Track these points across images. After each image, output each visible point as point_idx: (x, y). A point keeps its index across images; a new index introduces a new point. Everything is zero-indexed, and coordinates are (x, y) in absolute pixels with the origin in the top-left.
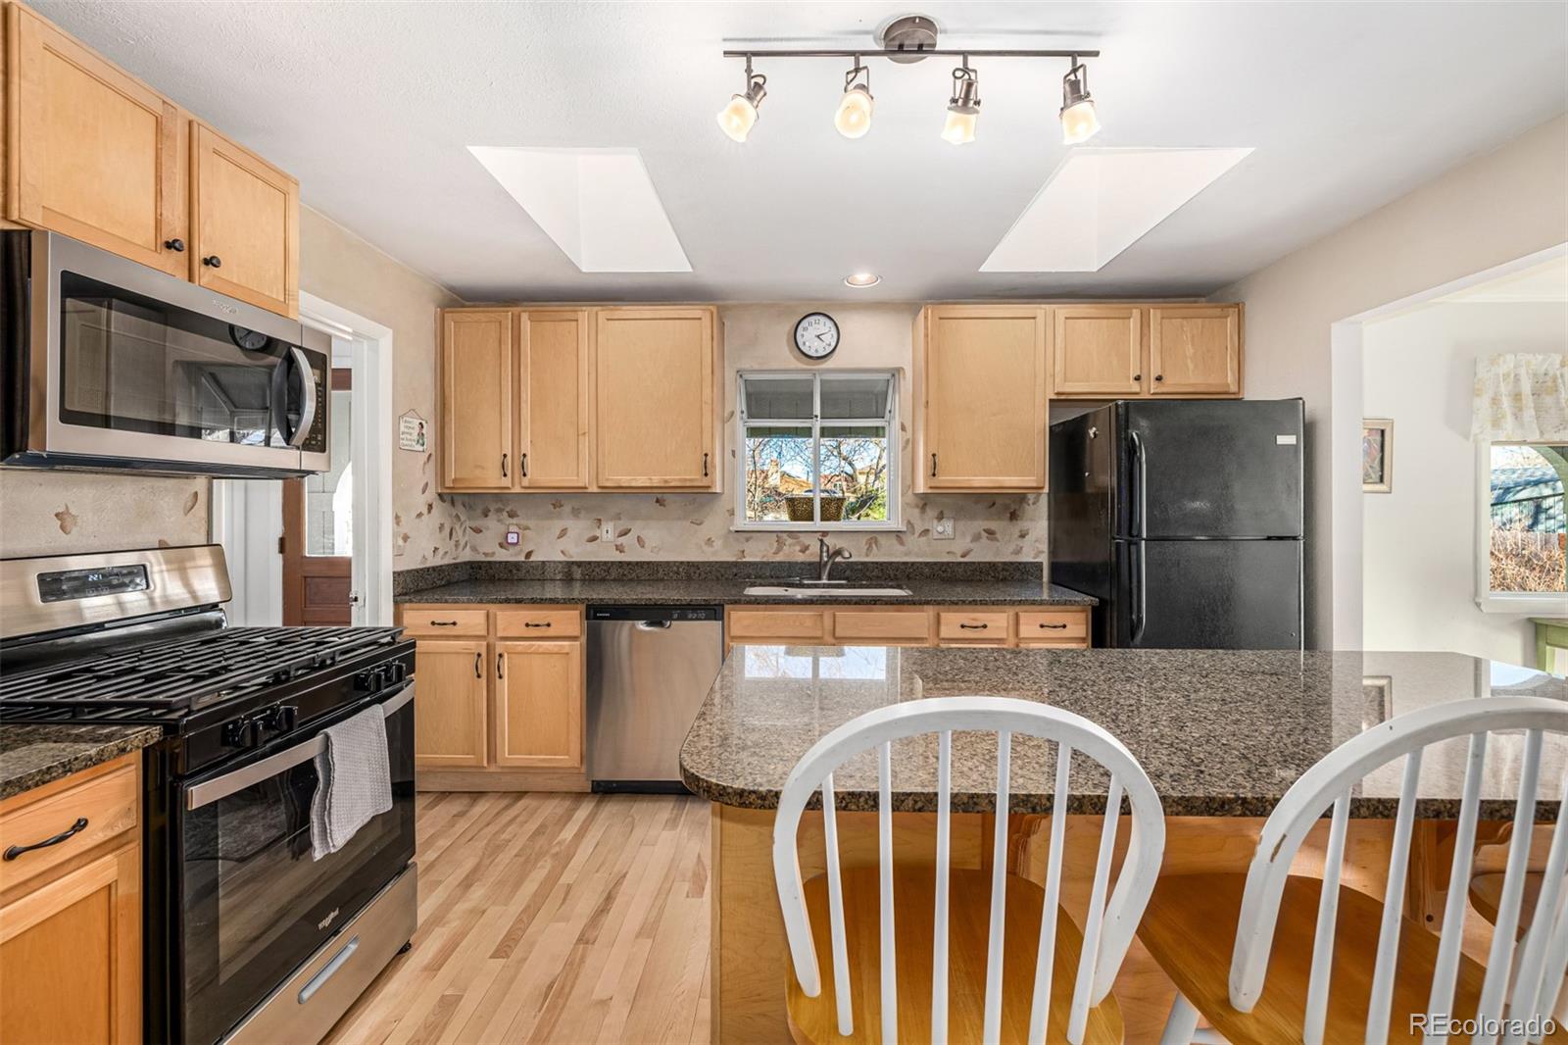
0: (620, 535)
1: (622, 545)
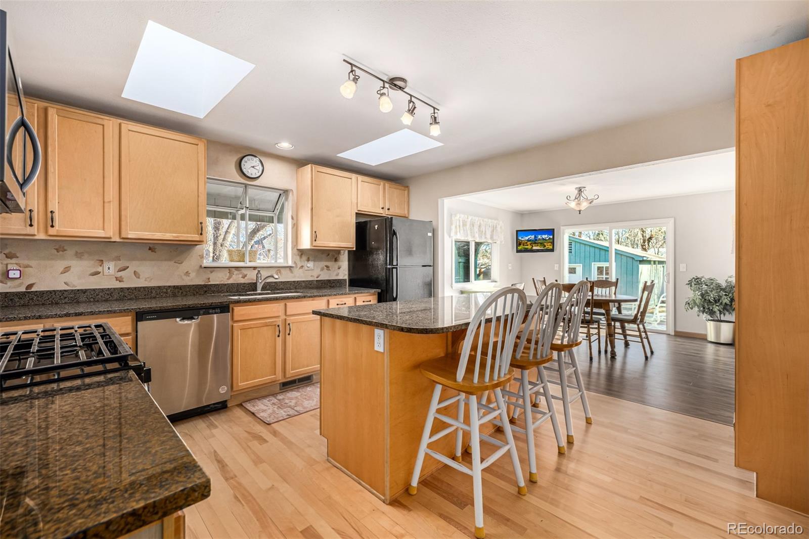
0: (120, 271)
1: (121, 277)
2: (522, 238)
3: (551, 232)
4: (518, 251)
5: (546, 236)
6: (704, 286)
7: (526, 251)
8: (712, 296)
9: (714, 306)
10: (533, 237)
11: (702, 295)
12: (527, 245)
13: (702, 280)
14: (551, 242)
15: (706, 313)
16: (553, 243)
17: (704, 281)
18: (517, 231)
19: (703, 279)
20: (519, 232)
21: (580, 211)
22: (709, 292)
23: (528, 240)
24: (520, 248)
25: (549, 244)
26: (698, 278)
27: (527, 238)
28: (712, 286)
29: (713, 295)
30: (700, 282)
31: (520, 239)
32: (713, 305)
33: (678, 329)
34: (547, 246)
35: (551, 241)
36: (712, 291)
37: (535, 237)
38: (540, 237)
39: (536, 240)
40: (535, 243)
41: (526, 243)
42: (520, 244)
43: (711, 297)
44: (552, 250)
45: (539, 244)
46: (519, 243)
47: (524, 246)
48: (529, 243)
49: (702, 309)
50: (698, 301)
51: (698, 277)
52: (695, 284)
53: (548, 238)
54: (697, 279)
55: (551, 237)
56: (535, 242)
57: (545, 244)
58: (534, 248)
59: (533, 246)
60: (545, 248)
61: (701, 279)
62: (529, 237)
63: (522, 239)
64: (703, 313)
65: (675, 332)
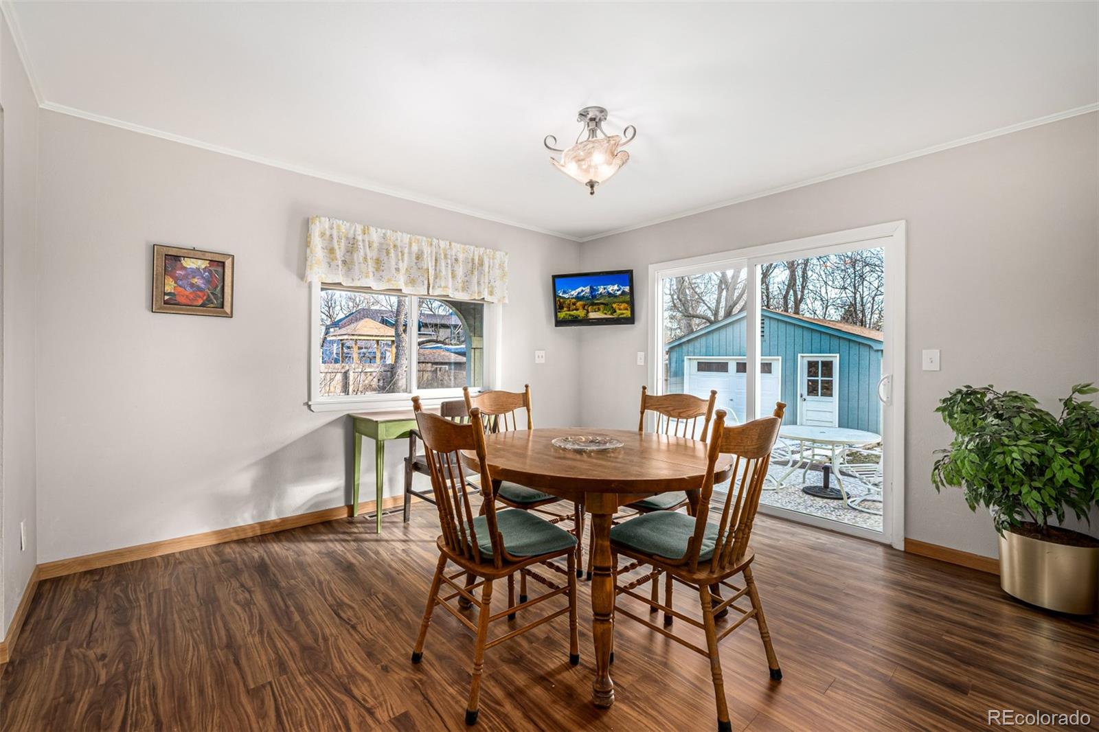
2: (564, 292)
3: (625, 276)
4: (559, 323)
5: (616, 287)
6: (991, 419)
7: (575, 321)
8: (1015, 455)
9: (1025, 489)
10: (587, 289)
11: (983, 452)
12: (577, 310)
13: (986, 399)
14: (627, 302)
15: (999, 503)
16: (632, 304)
17: (990, 401)
18: (554, 277)
19: (989, 396)
20: (557, 280)
21: (592, 185)
22: (1006, 441)
23: (578, 298)
24: (561, 315)
25: (623, 306)
26: (974, 392)
27: (574, 293)
28: (1017, 421)
29: (1022, 452)
30: (977, 405)
31: (560, 295)
32: (1022, 484)
33: (914, 537)
34: (618, 312)
35: (628, 298)
36: (1017, 438)
37: (592, 290)
38: (601, 289)
39: (594, 297)
40: (593, 304)
41: (574, 304)
42: (561, 307)
43: (1014, 459)
44: (631, 320)
45: (602, 307)
46: (559, 305)
47: (569, 311)
48: (579, 304)
49: (983, 490)
50: (967, 469)
51: (976, 386)
52: (963, 412)
53: (619, 293)
54: (968, 394)
55: (627, 289)
56: (592, 301)
57: (614, 306)
58: (592, 315)
59: (588, 312)
60: (615, 316)
61: (984, 395)
62: (579, 290)
63: (566, 296)
64: (987, 506)
65: (907, 541)
